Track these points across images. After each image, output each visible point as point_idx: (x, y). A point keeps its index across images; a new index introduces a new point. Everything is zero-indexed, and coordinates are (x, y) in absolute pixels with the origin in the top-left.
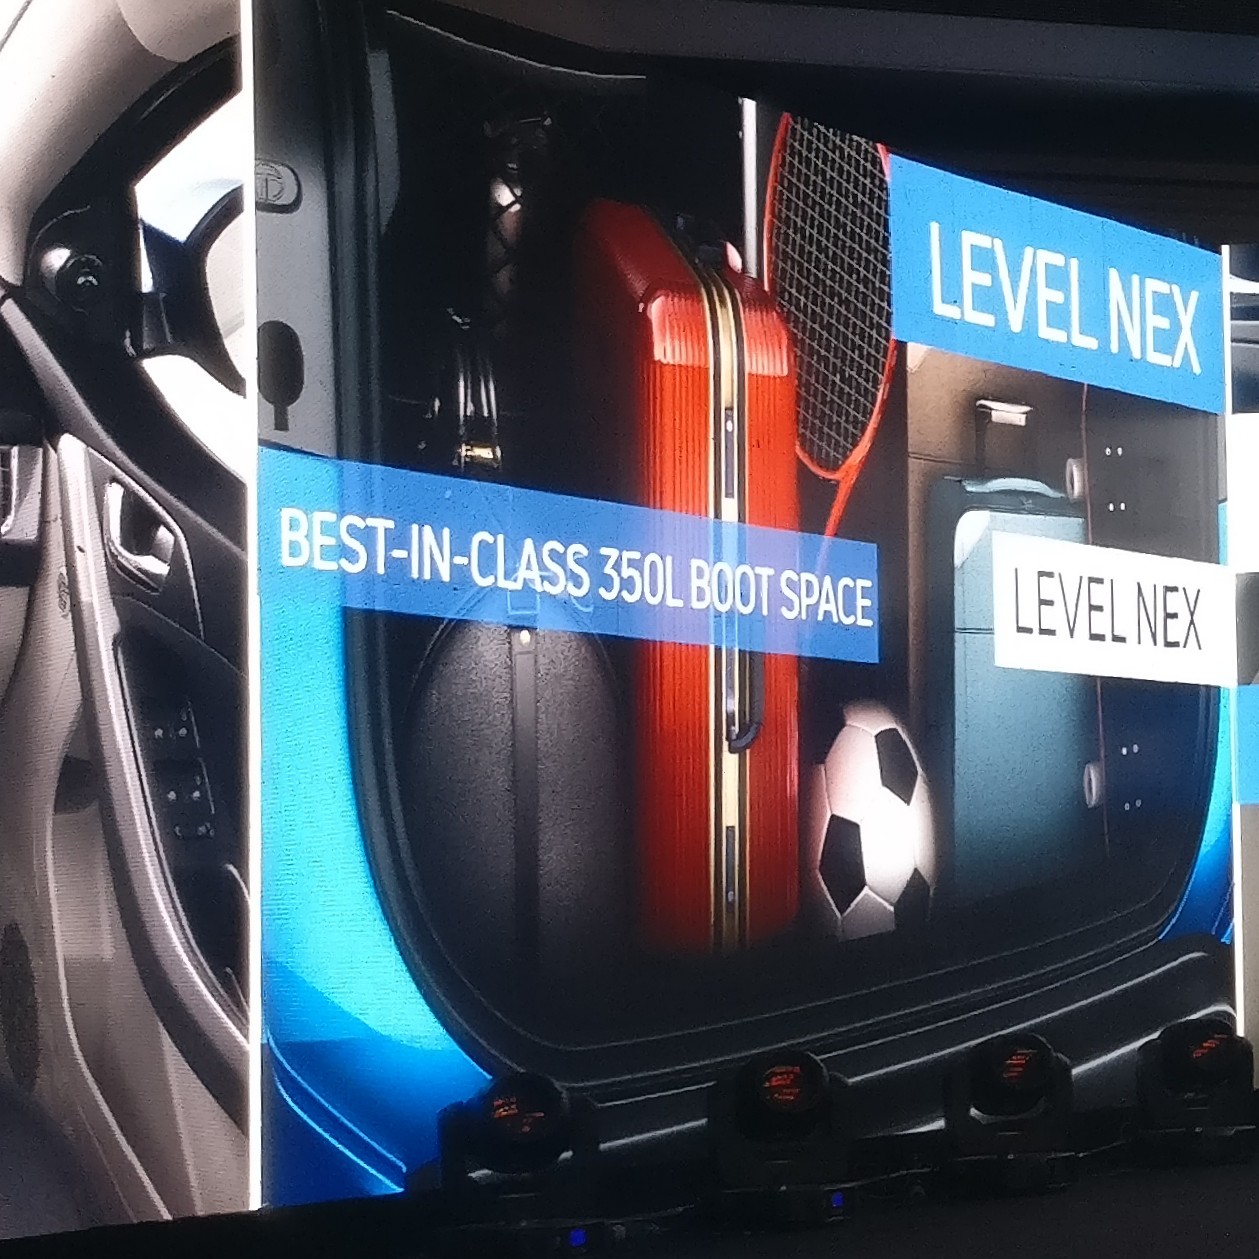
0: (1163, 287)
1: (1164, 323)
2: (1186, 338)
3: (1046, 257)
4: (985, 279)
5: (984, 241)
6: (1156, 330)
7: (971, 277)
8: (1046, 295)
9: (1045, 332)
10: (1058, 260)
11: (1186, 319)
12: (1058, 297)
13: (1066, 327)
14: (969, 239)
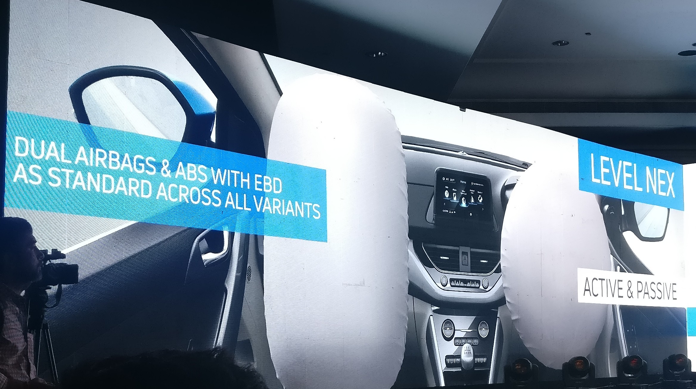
0: (663, 172)
1: (663, 183)
2: (671, 187)
3: (626, 163)
4: (607, 171)
5: (607, 159)
6: (661, 185)
7: (603, 170)
8: (626, 175)
9: (626, 187)
10: (630, 164)
11: (671, 182)
12: (630, 176)
13: (633, 185)
14: (603, 158)
